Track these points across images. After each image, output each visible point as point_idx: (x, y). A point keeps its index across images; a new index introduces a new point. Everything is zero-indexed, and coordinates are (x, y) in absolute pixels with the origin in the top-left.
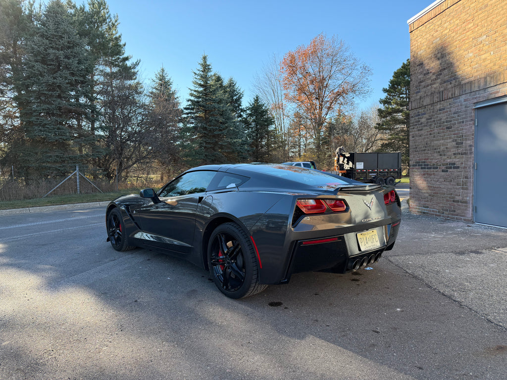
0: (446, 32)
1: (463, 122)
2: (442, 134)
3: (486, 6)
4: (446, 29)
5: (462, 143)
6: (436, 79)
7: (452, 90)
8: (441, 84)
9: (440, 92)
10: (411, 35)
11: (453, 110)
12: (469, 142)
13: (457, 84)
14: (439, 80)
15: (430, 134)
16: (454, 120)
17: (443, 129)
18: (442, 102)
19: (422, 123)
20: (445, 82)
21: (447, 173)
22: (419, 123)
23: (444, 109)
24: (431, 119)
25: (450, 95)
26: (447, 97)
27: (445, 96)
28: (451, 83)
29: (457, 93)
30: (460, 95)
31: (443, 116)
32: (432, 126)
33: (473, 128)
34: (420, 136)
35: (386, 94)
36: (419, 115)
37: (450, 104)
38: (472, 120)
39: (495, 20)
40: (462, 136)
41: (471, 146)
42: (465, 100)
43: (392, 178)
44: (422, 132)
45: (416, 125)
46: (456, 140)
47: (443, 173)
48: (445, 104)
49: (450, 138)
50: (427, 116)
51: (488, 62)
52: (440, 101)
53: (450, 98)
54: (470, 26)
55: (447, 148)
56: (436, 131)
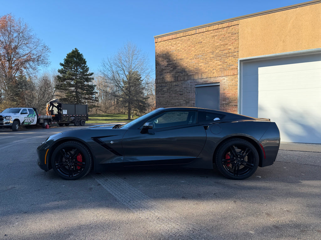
0: (179, 48)
1: (190, 92)
2: (177, 97)
3: (202, 42)
4: (179, 47)
5: (189, 102)
6: (173, 70)
7: (183, 77)
8: (176, 73)
9: (176, 77)
10: (156, 44)
11: (184, 86)
12: (193, 102)
13: (186, 74)
14: (175, 71)
15: (170, 97)
16: (185, 91)
17: (177, 95)
18: (177, 82)
19: (164, 91)
20: (178, 72)
21: (181, 116)
22: (162, 91)
23: (178, 85)
24: (170, 89)
25: (182, 79)
26: (180, 80)
27: (179, 79)
28: (182, 74)
29: (186, 78)
30: (188, 80)
31: (178, 89)
32: (171, 93)
33: (195, 96)
34: (163, 97)
35: (62, 67)
36: (162, 87)
37: (182, 83)
38: (194, 92)
39: (206, 50)
40: (189, 99)
41: (194, 104)
42: (191, 83)
43: (83, 120)
44: (165, 95)
45: (160, 91)
46: (185, 101)
47: (178, 116)
48: (179, 83)
49: (182, 99)
50: (168, 88)
51: (203, 67)
52: (176, 81)
53: (182, 81)
54: (193, 49)
55: (180, 104)
56: (173, 95)
